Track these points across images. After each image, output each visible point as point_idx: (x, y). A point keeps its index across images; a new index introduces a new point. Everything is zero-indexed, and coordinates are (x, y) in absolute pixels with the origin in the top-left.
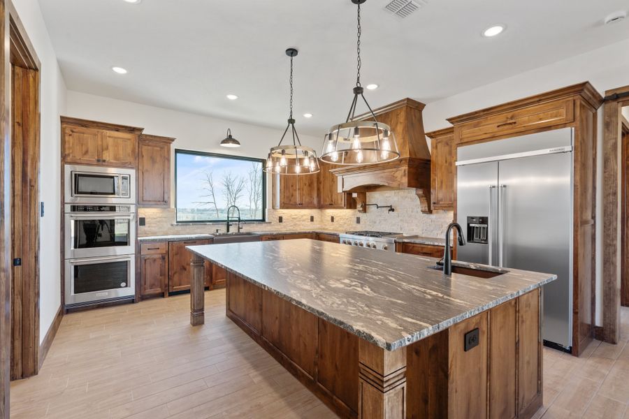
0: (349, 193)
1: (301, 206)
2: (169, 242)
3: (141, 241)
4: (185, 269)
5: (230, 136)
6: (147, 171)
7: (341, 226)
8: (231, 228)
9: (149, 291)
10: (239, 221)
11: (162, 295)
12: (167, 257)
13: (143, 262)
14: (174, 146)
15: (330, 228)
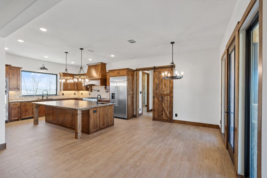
0: (87, 86)
1: (71, 90)
2: (21, 102)
3: (10, 102)
4: (27, 111)
5: (44, 67)
6: (11, 78)
7: (84, 96)
8: (44, 97)
9: (13, 119)
10: (48, 95)
11: (18, 120)
12: (20, 107)
13: (11, 109)
14: (21, 69)
15: (81, 97)
